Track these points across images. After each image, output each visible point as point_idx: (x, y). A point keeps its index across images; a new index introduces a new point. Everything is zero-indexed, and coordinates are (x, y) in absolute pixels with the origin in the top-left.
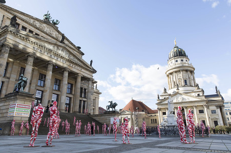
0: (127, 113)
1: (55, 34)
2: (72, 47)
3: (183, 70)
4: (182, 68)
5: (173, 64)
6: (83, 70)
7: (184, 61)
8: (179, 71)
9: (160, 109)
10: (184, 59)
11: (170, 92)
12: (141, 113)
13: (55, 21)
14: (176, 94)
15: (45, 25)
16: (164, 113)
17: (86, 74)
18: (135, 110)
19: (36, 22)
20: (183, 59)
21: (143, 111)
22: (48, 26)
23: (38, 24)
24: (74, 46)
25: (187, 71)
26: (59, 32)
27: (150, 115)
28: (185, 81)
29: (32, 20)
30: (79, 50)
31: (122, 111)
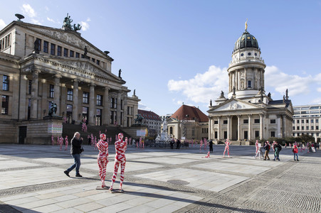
0: (174, 121)
1: (78, 42)
2: (99, 53)
3: (247, 69)
4: (247, 66)
5: (237, 59)
7: (253, 55)
8: (243, 69)
9: (212, 118)
10: (253, 52)
11: (229, 96)
12: (191, 121)
13: (76, 26)
14: (233, 99)
15: (66, 34)
16: (216, 123)
17: (114, 86)
18: (184, 117)
19: (57, 33)
20: (251, 52)
21: (193, 119)
22: (70, 35)
23: (58, 35)
24: (101, 52)
25: (253, 69)
26: (82, 39)
27: (201, 124)
28: (249, 83)
29: (52, 32)
30: (107, 56)
31: (169, 119)
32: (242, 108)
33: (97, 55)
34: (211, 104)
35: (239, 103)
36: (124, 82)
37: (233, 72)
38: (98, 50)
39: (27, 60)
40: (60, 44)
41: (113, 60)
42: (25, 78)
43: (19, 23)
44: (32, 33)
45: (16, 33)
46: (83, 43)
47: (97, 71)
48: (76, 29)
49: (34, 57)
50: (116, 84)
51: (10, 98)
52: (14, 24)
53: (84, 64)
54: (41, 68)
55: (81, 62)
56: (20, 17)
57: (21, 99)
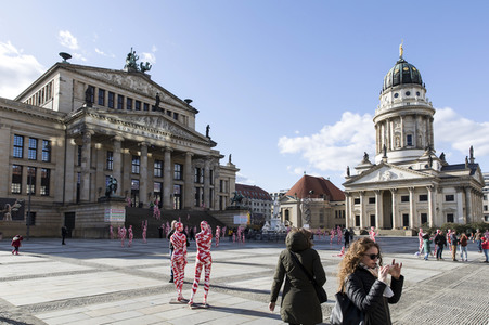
0: (291, 200)
1: (146, 88)
2: (177, 103)
3: (404, 117)
4: (403, 112)
5: (388, 102)
6: (194, 145)
7: (413, 94)
8: (398, 118)
9: (350, 194)
10: (413, 91)
11: (377, 160)
12: (317, 200)
13: (144, 65)
14: (383, 165)
15: (129, 77)
16: (357, 201)
17: (200, 150)
18: (306, 194)
19: (117, 76)
20: (410, 90)
21: (321, 197)
22: (135, 78)
23: (119, 79)
24: (180, 101)
25: (414, 116)
26: (152, 83)
27: (334, 203)
28: (409, 138)
29: (110, 75)
30: (188, 106)
31: (283, 197)
32: (399, 178)
33: (174, 105)
34: (348, 173)
35: (394, 170)
36: (215, 144)
37: (382, 123)
38: (176, 98)
39: (75, 118)
40: (121, 92)
41: (197, 112)
42: (72, 142)
43: (64, 65)
44: (82, 79)
45: (61, 79)
46: (154, 89)
47: (174, 128)
48: (144, 69)
49: (85, 113)
50: (202, 147)
51: (52, 172)
52: (58, 67)
53: (156, 119)
54: (94, 127)
55: (151, 117)
56: (66, 56)
57: (67, 174)
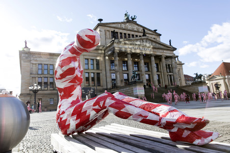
1: (135, 28)
2: (150, 32)
6: (165, 51)
13: (133, 17)
15: (128, 24)
17: (168, 53)
19: (122, 25)
22: (130, 24)
23: (123, 26)
26: (138, 25)
29: (119, 25)
30: (156, 33)
36: (175, 49)
39: (110, 46)
40: (125, 32)
41: (160, 35)
42: (107, 58)
43: (101, 24)
44: (108, 29)
45: (100, 31)
46: (139, 27)
47: (154, 44)
48: (133, 19)
52: (99, 25)
53: (145, 40)
54: (118, 49)
55: (142, 39)
56: (100, 20)
57: (107, 74)
